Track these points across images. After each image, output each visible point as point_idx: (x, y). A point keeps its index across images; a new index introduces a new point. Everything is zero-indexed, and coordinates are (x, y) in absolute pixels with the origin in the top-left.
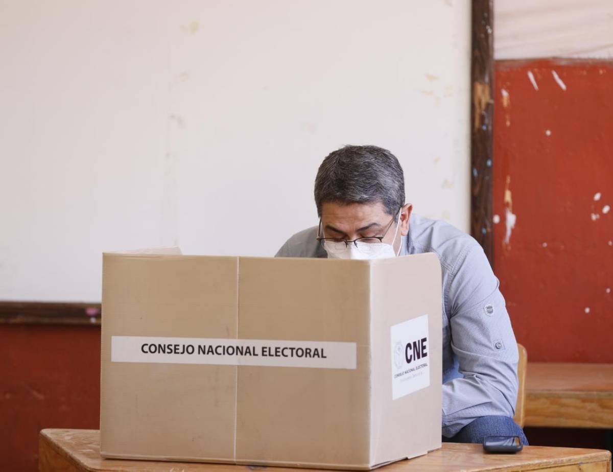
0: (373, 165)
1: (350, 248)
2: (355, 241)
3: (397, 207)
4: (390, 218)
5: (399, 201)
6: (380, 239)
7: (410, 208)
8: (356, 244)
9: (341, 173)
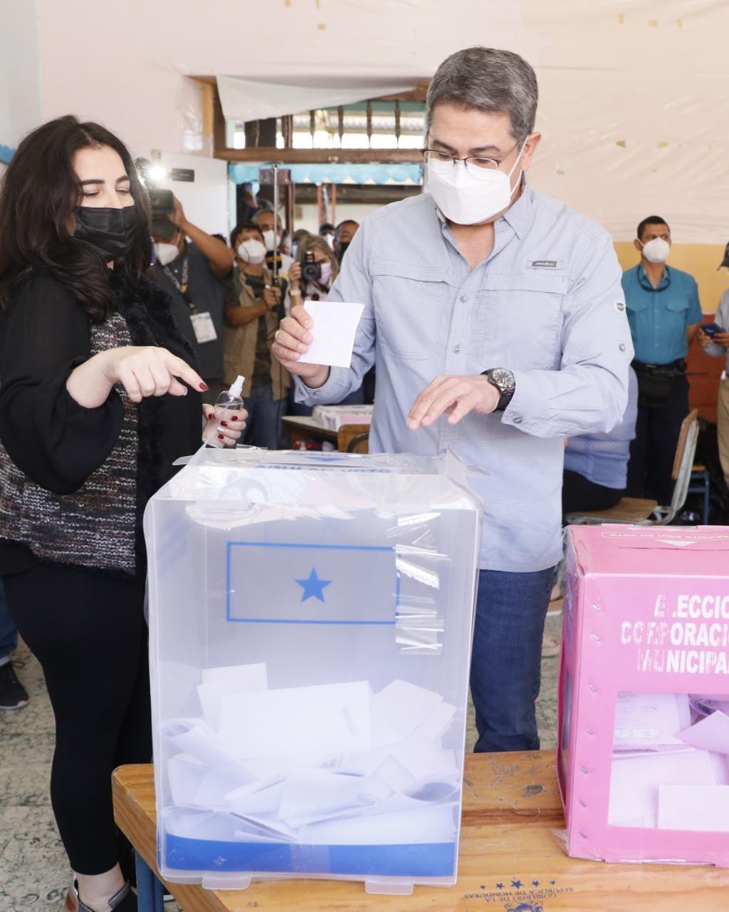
0: (506, 67)
1: (458, 168)
2: (465, 160)
3: (525, 131)
4: (513, 142)
5: (528, 125)
6: (498, 162)
7: (538, 137)
8: (466, 164)
9: (466, 70)
